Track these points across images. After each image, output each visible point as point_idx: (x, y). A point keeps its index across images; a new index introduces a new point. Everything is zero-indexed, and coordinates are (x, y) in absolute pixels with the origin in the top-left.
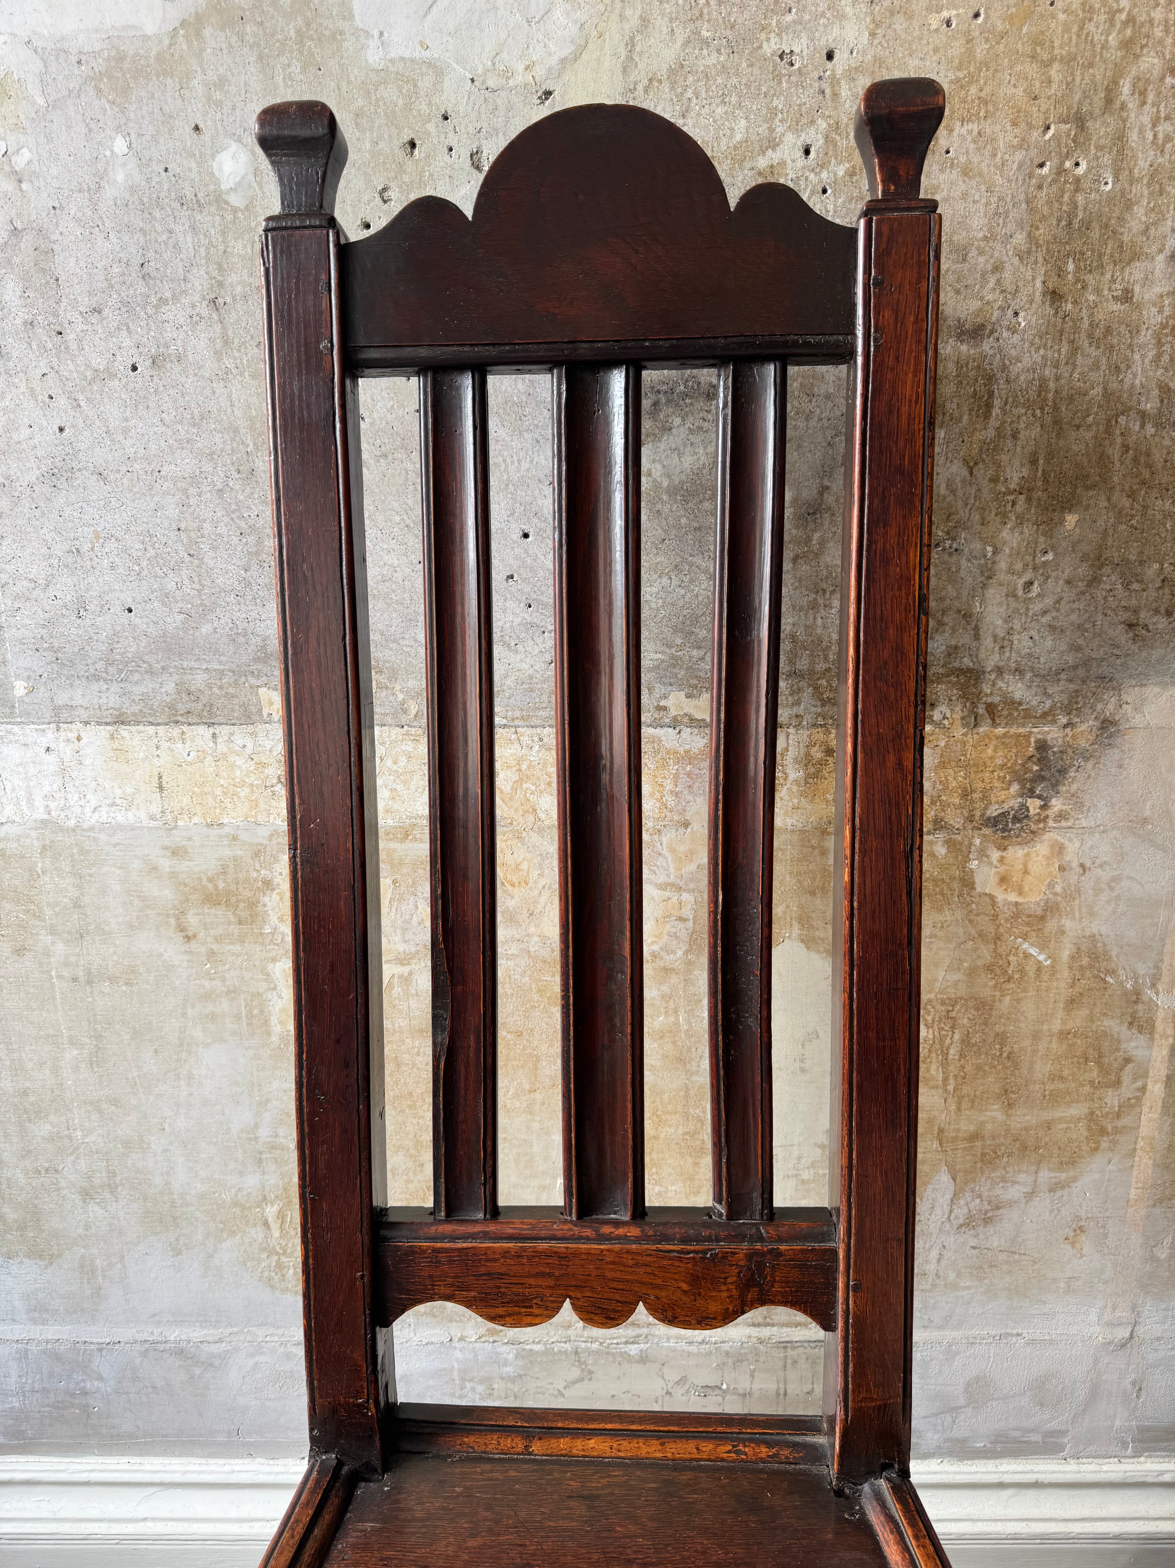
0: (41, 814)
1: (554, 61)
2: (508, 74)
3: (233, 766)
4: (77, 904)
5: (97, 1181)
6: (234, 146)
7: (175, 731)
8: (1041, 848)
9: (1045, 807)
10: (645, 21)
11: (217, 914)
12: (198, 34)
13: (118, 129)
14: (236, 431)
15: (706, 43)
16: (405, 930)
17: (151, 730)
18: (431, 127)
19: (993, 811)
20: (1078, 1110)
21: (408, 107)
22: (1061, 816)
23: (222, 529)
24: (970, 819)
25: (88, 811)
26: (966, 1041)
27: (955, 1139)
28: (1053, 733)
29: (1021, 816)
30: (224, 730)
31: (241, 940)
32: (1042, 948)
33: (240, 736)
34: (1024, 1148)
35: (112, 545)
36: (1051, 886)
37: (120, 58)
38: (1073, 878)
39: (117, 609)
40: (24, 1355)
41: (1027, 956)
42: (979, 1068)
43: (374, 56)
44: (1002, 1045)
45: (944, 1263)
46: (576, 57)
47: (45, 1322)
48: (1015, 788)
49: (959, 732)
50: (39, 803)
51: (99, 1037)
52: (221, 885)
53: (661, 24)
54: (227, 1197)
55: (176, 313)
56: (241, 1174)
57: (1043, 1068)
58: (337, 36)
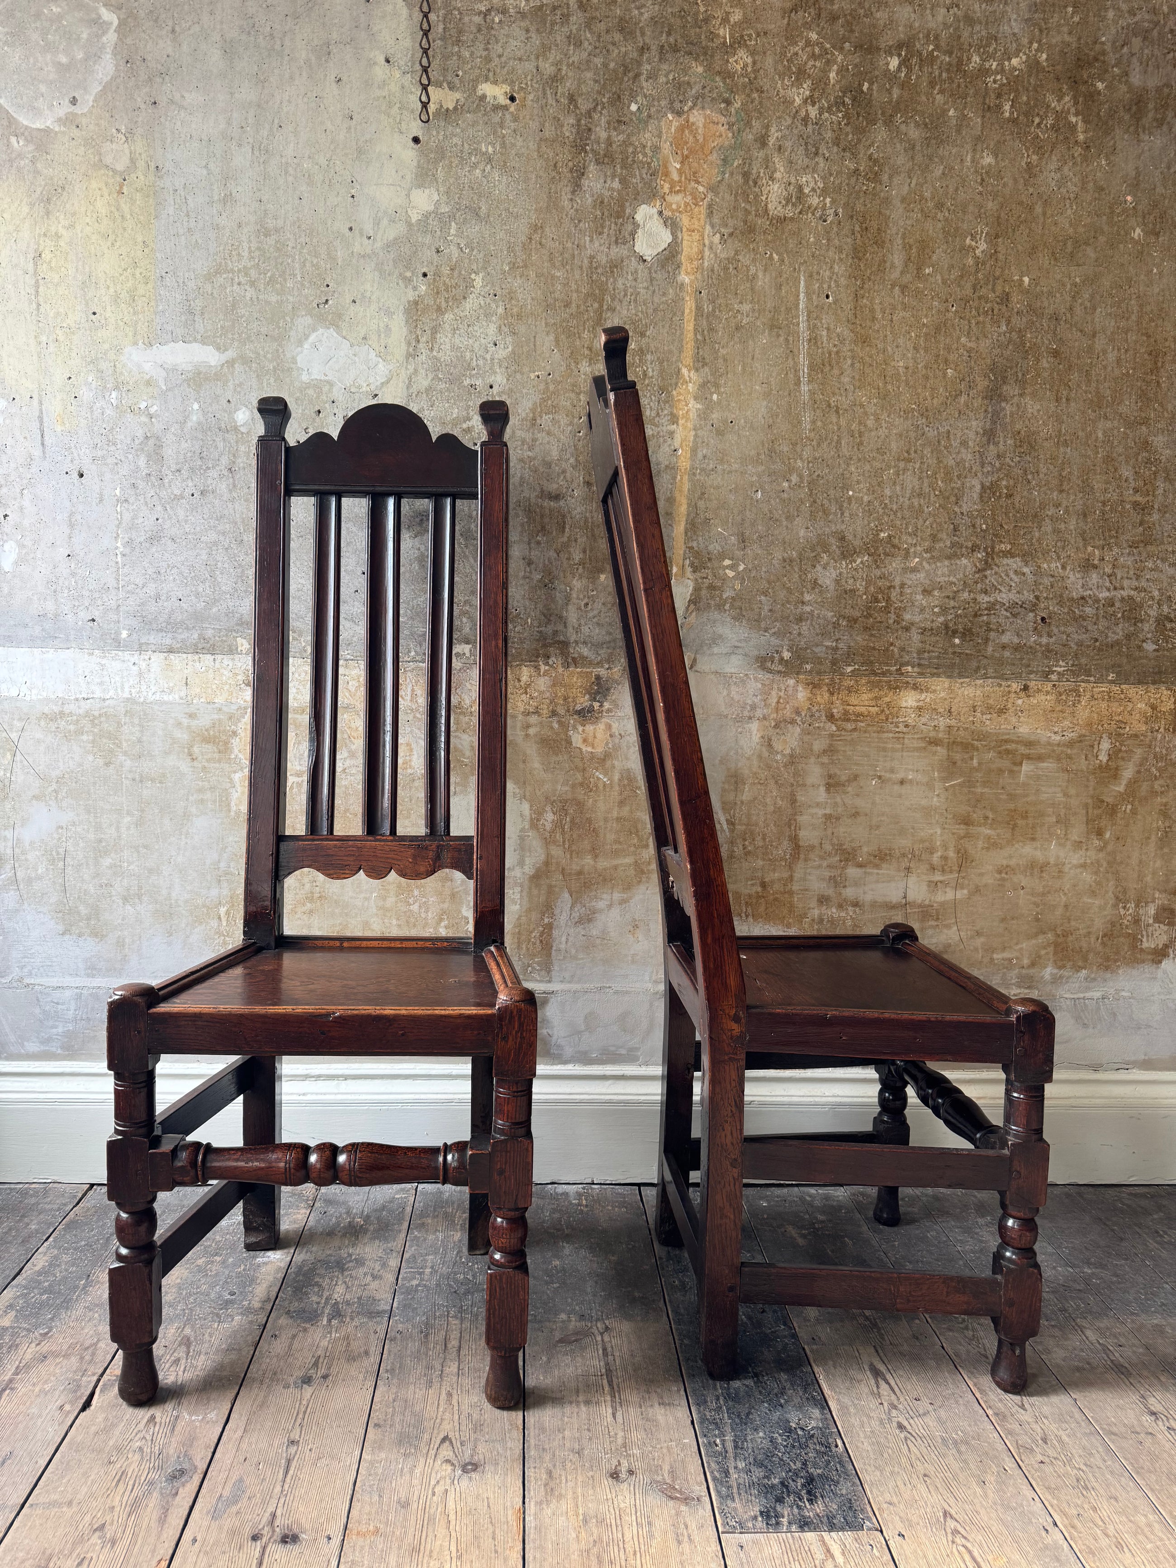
0: (126, 695)
1: (378, 383)
2: (360, 387)
3: (222, 674)
4: (140, 741)
5: (132, 892)
6: (244, 409)
7: (196, 657)
8: (601, 726)
9: (601, 706)
10: (416, 370)
11: (209, 747)
12: (233, 366)
13: (196, 400)
14: (236, 523)
15: (440, 379)
16: (300, 759)
17: (185, 656)
18: (327, 405)
19: (578, 707)
20: (629, 860)
21: (318, 397)
22: (609, 711)
23: (226, 565)
24: (568, 711)
25: (150, 694)
26: (572, 821)
27: (570, 874)
28: (602, 672)
29: (591, 710)
30: (219, 657)
31: (219, 761)
32: (606, 775)
33: (227, 660)
34: (605, 880)
35: (175, 571)
36: (607, 744)
37: (199, 373)
38: (617, 741)
39: (174, 599)
40: (79, 997)
41: (599, 779)
42: (580, 836)
43: (305, 378)
44: (590, 824)
45: (569, 944)
46: (388, 382)
47: (93, 976)
48: (587, 697)
49: (560, 670)
50: (127, 690)
51: (143, 811)
52: (212, 733)
53: (423, 372)
54: (200, 902)
55: (213, 473)
56: (209, 888)
57: (611, 837)
58: (290, 370)
